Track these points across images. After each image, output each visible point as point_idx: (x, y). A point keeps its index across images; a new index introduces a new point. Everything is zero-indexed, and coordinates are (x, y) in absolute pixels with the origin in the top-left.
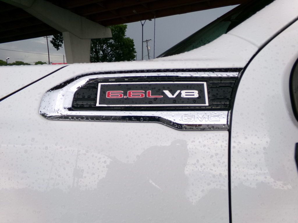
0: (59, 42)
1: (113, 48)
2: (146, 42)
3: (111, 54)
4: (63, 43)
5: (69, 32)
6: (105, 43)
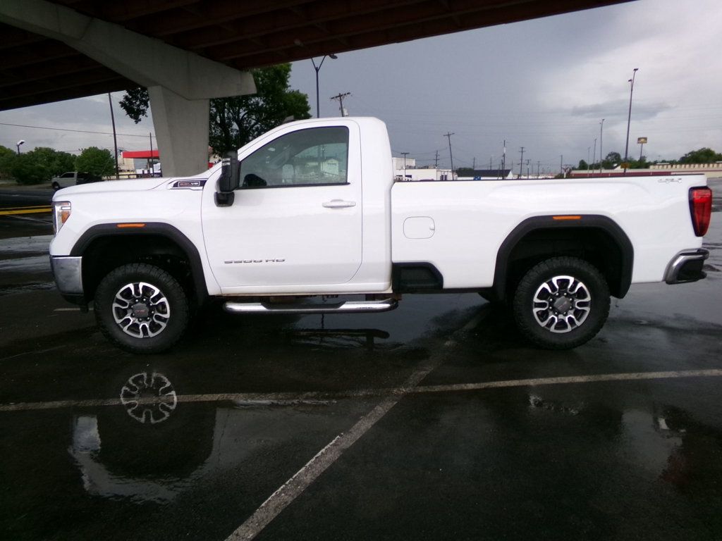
0: (139, 106)
1: (261, 116)
2: (339, 98)
3: (257, 129)
4: (148, 107)
5: (162, 86)
6: (244, 106)
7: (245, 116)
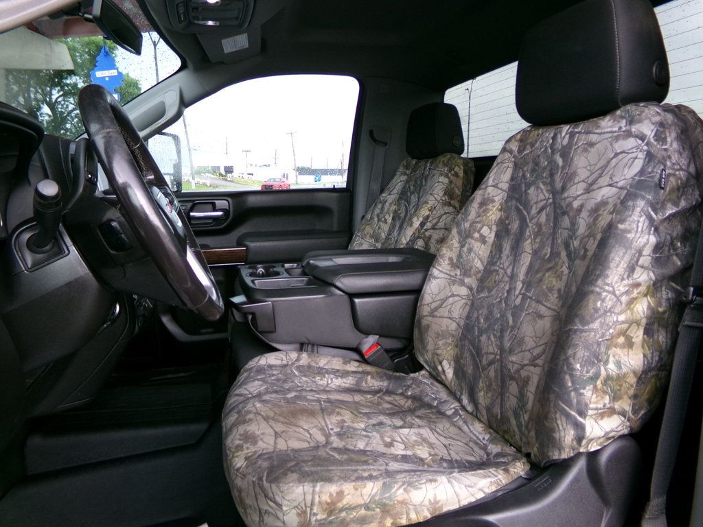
3: (77, 115)
6: (57, 86)
7: (60, 99)
